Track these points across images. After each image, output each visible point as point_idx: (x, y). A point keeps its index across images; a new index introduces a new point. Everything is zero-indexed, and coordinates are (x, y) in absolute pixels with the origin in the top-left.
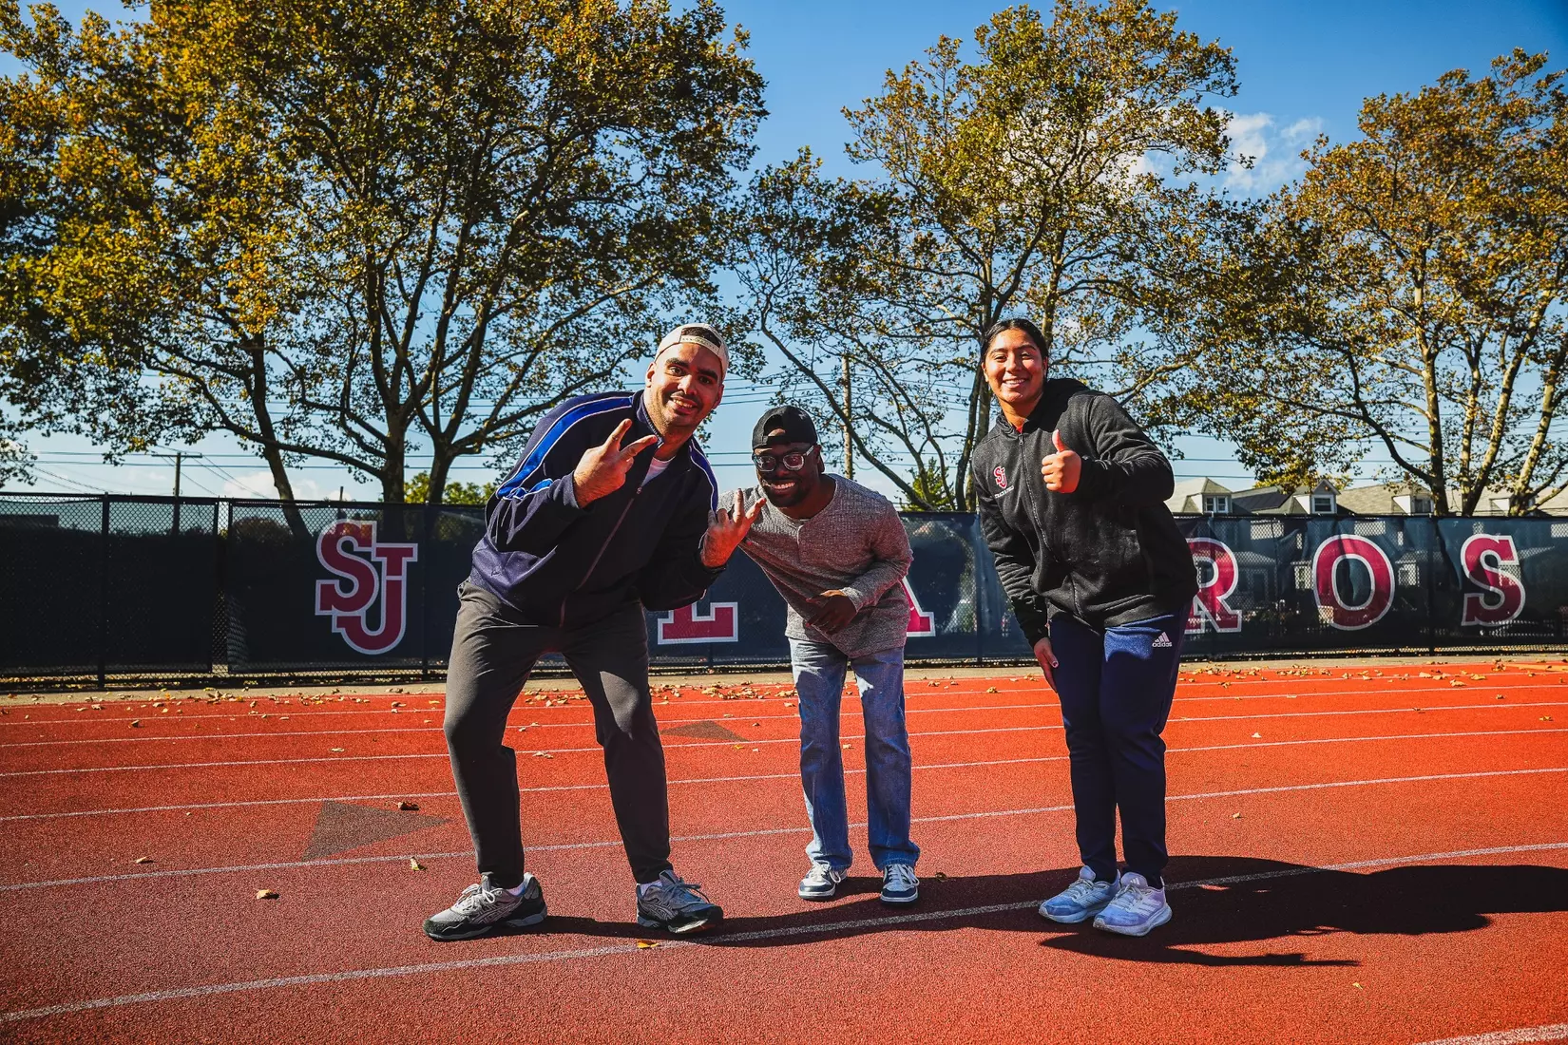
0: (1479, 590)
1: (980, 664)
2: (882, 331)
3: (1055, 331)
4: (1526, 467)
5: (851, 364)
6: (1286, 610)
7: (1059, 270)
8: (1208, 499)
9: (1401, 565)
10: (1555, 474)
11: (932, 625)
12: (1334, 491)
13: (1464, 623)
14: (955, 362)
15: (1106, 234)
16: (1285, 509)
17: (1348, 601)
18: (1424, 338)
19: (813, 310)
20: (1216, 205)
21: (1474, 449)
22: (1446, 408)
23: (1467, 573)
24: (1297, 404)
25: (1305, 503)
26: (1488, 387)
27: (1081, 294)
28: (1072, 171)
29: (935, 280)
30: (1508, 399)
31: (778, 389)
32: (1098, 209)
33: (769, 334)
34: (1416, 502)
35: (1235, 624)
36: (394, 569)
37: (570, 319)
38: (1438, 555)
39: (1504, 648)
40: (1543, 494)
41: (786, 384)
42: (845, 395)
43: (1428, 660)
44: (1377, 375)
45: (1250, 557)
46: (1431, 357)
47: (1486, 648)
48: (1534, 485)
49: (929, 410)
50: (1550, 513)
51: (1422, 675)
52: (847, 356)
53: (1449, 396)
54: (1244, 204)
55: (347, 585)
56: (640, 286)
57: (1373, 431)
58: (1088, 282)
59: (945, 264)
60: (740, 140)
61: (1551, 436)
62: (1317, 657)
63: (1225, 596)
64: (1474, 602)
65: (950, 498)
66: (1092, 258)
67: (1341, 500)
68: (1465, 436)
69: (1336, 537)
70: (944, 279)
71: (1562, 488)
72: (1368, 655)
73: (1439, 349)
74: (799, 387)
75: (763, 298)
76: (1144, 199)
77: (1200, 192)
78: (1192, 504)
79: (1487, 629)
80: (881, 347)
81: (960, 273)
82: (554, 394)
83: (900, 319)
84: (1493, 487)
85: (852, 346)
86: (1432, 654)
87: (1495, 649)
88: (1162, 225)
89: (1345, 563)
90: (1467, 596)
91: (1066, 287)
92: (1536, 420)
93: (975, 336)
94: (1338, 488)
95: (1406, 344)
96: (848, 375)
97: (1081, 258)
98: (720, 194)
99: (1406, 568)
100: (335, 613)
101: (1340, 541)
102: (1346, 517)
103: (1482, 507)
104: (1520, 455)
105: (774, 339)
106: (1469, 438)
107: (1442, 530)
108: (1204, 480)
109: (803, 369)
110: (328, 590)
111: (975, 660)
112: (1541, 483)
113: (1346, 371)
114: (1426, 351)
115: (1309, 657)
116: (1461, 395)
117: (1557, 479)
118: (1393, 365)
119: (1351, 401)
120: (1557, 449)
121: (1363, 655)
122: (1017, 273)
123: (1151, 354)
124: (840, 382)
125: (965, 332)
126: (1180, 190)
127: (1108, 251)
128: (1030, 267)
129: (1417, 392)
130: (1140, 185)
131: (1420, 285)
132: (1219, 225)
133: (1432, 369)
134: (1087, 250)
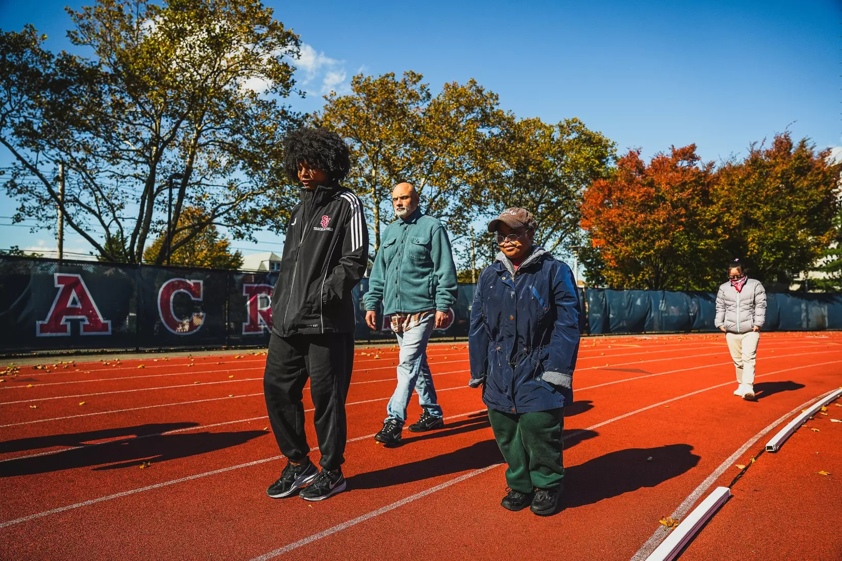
1: (138, 352)
2: (88, 151)
3: (194, 165)
5: (65, 168)
7: (199, 133)
8: (272, 264)
11: (110, 328)
13: (383, 329)
14: (135, 176)
18: (375, 193)
20: (285, 112)
27: (211, 147)
28: (211, 80)
29: (124, 127)
41: (15, 175)
42: (60, 187)
43: (366, 347)
46: (378, 203)
49: (116, 202)
51: (363, 354)
52: (63, 163)
54: (297, 115)
58: (214, 141)
59: (131, 118)
65: (126, 255)
66: (219, 129)
70: (130, 127)
73: (381, 200)
74: (26, 177)
76: (248, 103)
77: (277, 104)
78: (263, 265)
80: (84, 160)
81: (140, 125)
83: (100, 146)
85: (67, 158)
86: (369, 343)
88: (256, 118)
91: (202, 142)
93: (148, 163)
96: (63, 175)
97: (211, 128)
105: (8, 145)
108: (270, 253)
109: (31, 167)
114: (376, 200)
122: (175, 130)
123: (246, 186)
124: (57, 179)
125: (141, 159)
126: (267, 102)
127: (227, 126)
128: (183, 128)
129: (372, 219)
130: (247, 94)
131: (375, 168)
132: (285, 123)
133: (378, 208)
134: (216, 124)
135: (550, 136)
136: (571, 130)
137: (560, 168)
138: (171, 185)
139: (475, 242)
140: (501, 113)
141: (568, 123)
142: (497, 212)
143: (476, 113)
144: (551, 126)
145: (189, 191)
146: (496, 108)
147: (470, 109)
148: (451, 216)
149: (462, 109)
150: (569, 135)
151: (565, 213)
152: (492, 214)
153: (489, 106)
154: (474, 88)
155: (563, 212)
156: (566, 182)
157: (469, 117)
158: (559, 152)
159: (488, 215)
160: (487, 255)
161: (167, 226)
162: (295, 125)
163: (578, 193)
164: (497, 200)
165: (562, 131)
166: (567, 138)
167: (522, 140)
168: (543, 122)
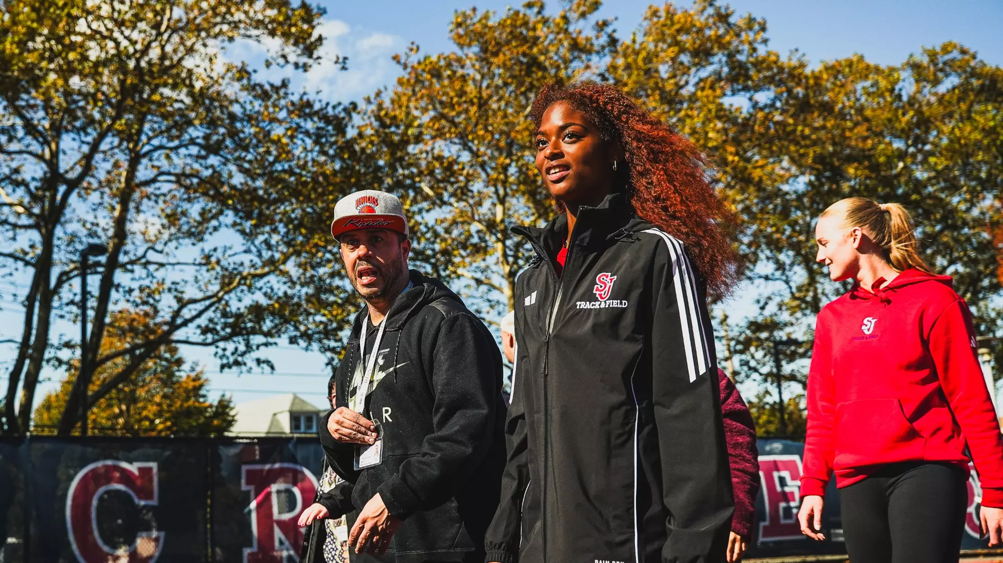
3: (130, 226)
7: (137, 158)
8: (295, 418)
14: (12, 255)
15: (190, 123)
18: (505, 255)
20: (309, 104)
28: (155, 50)
32: (183, 96)
54: (334, 107)
58: (169, 174)
66: (176, 149)
76: (231, 89)
77: (291, 88)
78: (278, 422)
81: (20, 152)
88: (249, 118)
91: (143, 179)
93: (36, 226)
95: (491, 260)
97: (161, 147)
108: (290, 398)
114: (507, 268)
118: (479, 282)
122: (88, 159)
123: (238, 259)
125: (24, 221)
126: (272, 85)
127: (192, 141)
128: (104, 152)
130: (230, 74)
131: (502, 201)
132: (309, 125)
134: (171, 139)
135: (892, 91)
136: (941, 70)
137: (925, 161)
138: (84, 269)
139: (733, 343)
140: (773, 58)
141: (933, 56)
142: (778, 274)
143: (718, 63)
144: (892, 70)
146: (762, 51)
147: (702, 54)
149: (685, 58)
150: (936, 82)
151: (945, 263)
152: (767, 278)
153: (746, 47)
154: (710, 11)
155: (940, 261)
156: (942, 190)
157: (703, 74)
158: (918, 125)
159: (757, 281)
160: (765, 370)
161: (78, 352)
162: (330, 128)
163: (975, 212)
164: (776, 246)
165: (919, 74)
166: (933, 90)
167: (827, 109)
168: (871, 61)
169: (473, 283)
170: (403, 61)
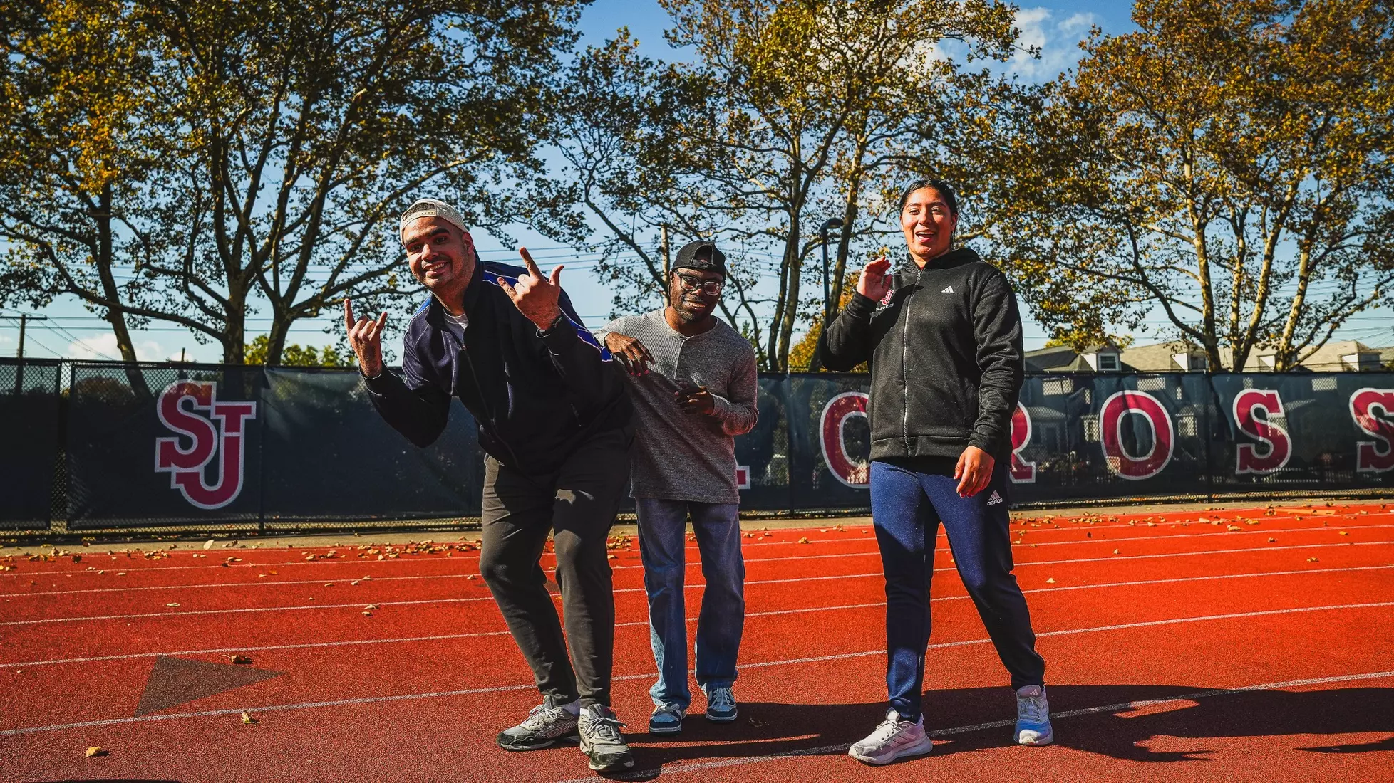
0: (1250, 440)
1: (793, 516)
2: (698, 202)
3: (859, 203)
4: (1288, 326)
5: (670, 233)
6: (1077, 461)
7: (863, 147)
9: (1181, 418)
10: (1313, 333)
11: (748, 479)
12: (1118, 349)
13: (1238, 472)
14: (768, 232)
15: (905, 114)
16: (1074, 367)
17: (1133, 452)
18: (1194, 210)
19: (635, 184)
20: (1007, 88)
21: (1242, 311)
22: (1216, 273)
23: (1239, 425)
24: (1083, 270)
25: (1092, 360)
26: (1252, 254)
27: (883, 169)
28: (874, 56)
29: (748, 156)
30: (1270, 265)
31: (601, 257)
32: (898, 92)
33: (592, 206)
34: (1192, 359)
35: (1028, 475)
36: (233, 426)
37: (404, 190)
38: (1212, 408)
39: (1275, 494)
40: (1304, 351)
41: (608, 252)
42: (664, 263)
43: (1206, 507)
44: (1154, 244)
45: (1043, 411)
46: (1201, 227)
47: (1259, 494)
48: (1296, 343)
49: (744, 277)
50: (1310, 368)
51: (1202, 520)
52: (666, 226)
53: (1218, 264)
54: (1030, 89)
55: (186, 442)
56: (471, 159)
57: (1152, 294)
58: (889, 157)
59: (757, 140)
60: (566, 26)
61: (1309, 299)
62: (1106, 505)
63: (1020, 449)
64: (1246, 452)
66: (893, 136)
67: (1124, 358)
68: (1234, 299)
69: (1120, 394)
70: (756, 155)
71: (1320, 346)
72: (1152, 503)
73: (1208, 220)
74: (621, 254)
75: (586, 172)
76: (942, 82)
77: (991, 78)
79: (1259, 477)
80: (696, 218)
81: (770, 150)
82: (389, 262)
83: (714, 190)
84: (1259, 345)
85: (672, 219)
86: (1210, 500)
87: (1266, 494)
88: (955, 106)
89: (1129, 416)
90: (1239, 446)
91: (869, 163)
92: (1295, 283)
93: (786, 208)
94: (1121, 347)
95: (1179, 214)
96: (667, 243)
97: (883, 136)
98: (547, 76)
99: (1186, 420)
100: (175, 469)
101: (1124, 397)
102: (1130, 375)
103: (1251, 364)
104: (1282, 316)
105: (597, 211)
106: (1237, 300)
107: (1215, 384)
109: (624, 238)
110: (167, 447)
111: (787, 512)
112: (1301, 341)
113: (1126, 240)
114: (1196, 221)
115: (1098, 505)
116: (1228, 260)
117: (1315, 337)
118: (1168, 234)
119: (1131, 267)
120: (1314, 310)
121: (1148, 503)
122: (825, 150)
124: (660, 251)
125: (776, 204)
126: (974, 75)
127: (908, 129)
128: (836, 144)
129: (1190, 258)
130: (937, 70)
132: (1009, 107)
133: (1202, 237)
134: (889, 128)
138: (825, 239)
145: (853, 245)
148: (1369, 234)
161: (823, 307)
162: (1027, 107)
169: (1163, 237)
170: (1088, 45)
